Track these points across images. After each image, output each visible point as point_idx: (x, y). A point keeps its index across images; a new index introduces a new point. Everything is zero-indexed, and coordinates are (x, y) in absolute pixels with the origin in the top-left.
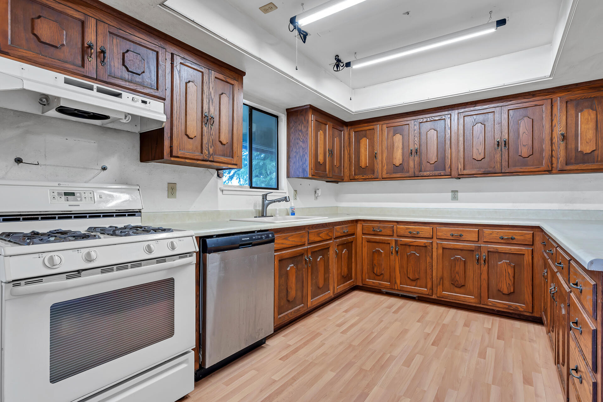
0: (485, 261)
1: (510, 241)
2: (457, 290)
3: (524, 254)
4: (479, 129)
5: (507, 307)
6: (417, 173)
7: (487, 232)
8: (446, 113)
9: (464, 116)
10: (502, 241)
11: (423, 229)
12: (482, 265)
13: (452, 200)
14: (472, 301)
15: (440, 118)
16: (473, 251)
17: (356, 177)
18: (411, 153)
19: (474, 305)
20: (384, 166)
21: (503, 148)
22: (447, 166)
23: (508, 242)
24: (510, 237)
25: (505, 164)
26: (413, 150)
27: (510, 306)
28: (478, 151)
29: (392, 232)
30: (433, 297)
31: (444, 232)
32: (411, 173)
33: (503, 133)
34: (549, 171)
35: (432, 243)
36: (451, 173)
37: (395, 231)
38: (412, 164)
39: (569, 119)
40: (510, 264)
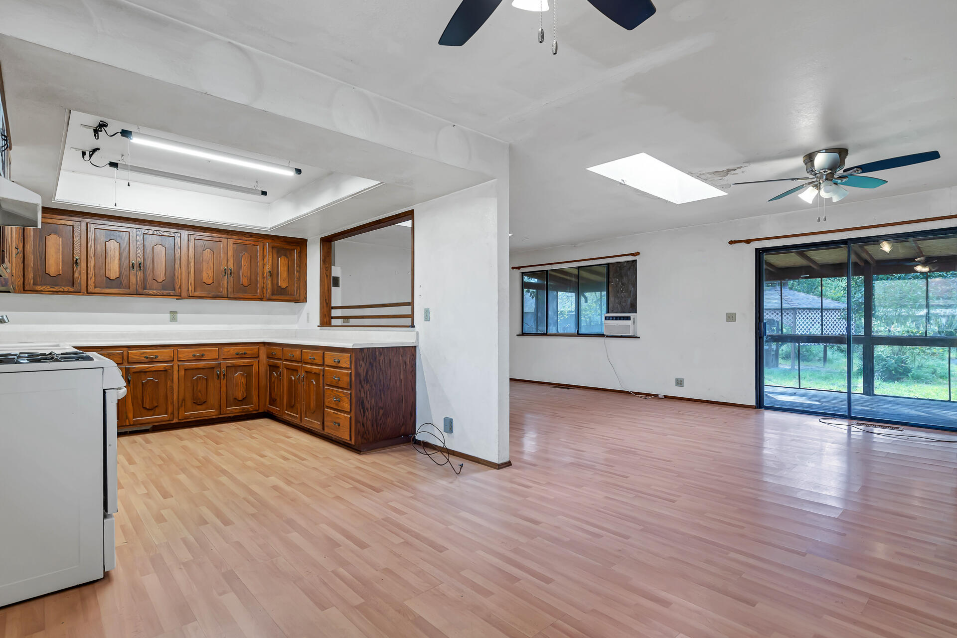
0: (224, 376)
1: (243, 356)
2: (199, 407)
3: (253, 365)
4: (209, 255)
5: (241, 410)
6: (140, 291)
7: (225, 350)
8: (176, 230)
9: (195, 239)
10: (238, 356)
11: (163, 352)
12: (222, 380)
13: (170, 321)
14: (213, 414)
15: (169, 234)
16: (213, 368)
17: (38, 288)
18: (133, 267)
19: (214, 417)
20: (91, 278)
21: (229, 276)
22: (177, 287)
23: (242, 356)
24: (244, 352)
25: (230, 290)
26: (135, 263)
27: (243, 409)
28: (207, 275)
29: (121, 359)
30: (174, 421)
31: (185, 354)
32: (132, 290)
33: (229, 263)
34: (261, 299)
35: (173, 366)
36: (181, 293)
37: (125, 357)
38: (135, 278)
39: (274, 261)
40: (243, 375)
